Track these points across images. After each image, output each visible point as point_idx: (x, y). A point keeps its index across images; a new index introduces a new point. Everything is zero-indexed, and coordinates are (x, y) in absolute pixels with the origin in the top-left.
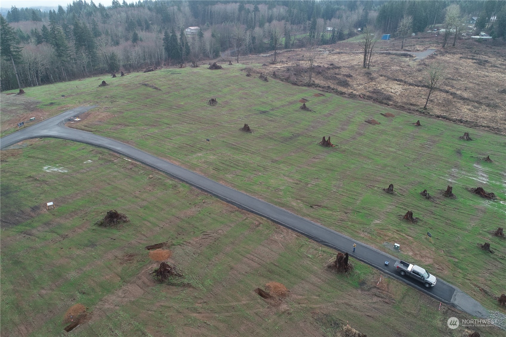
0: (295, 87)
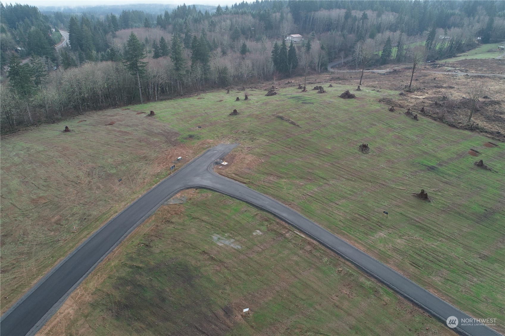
0: (455, 130)
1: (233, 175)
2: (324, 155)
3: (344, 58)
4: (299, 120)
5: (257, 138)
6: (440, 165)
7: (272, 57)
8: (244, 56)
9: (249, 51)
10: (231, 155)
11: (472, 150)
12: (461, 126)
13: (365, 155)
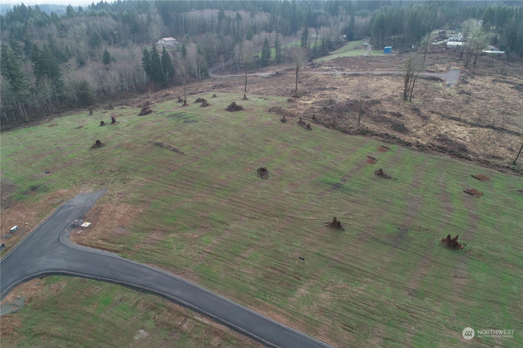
0: (348, 137)
1: (100, 241)
2: (218, 189)
3: (225, 61)
4: (183, 145)
5: (131, 178)
6: (344, 180)
7: (143, 65)
8: (108, 66)
9: (114, 60)
10: (96, 209)
11: (368, 157)
12: (353, 131)
13: (266, 181)
